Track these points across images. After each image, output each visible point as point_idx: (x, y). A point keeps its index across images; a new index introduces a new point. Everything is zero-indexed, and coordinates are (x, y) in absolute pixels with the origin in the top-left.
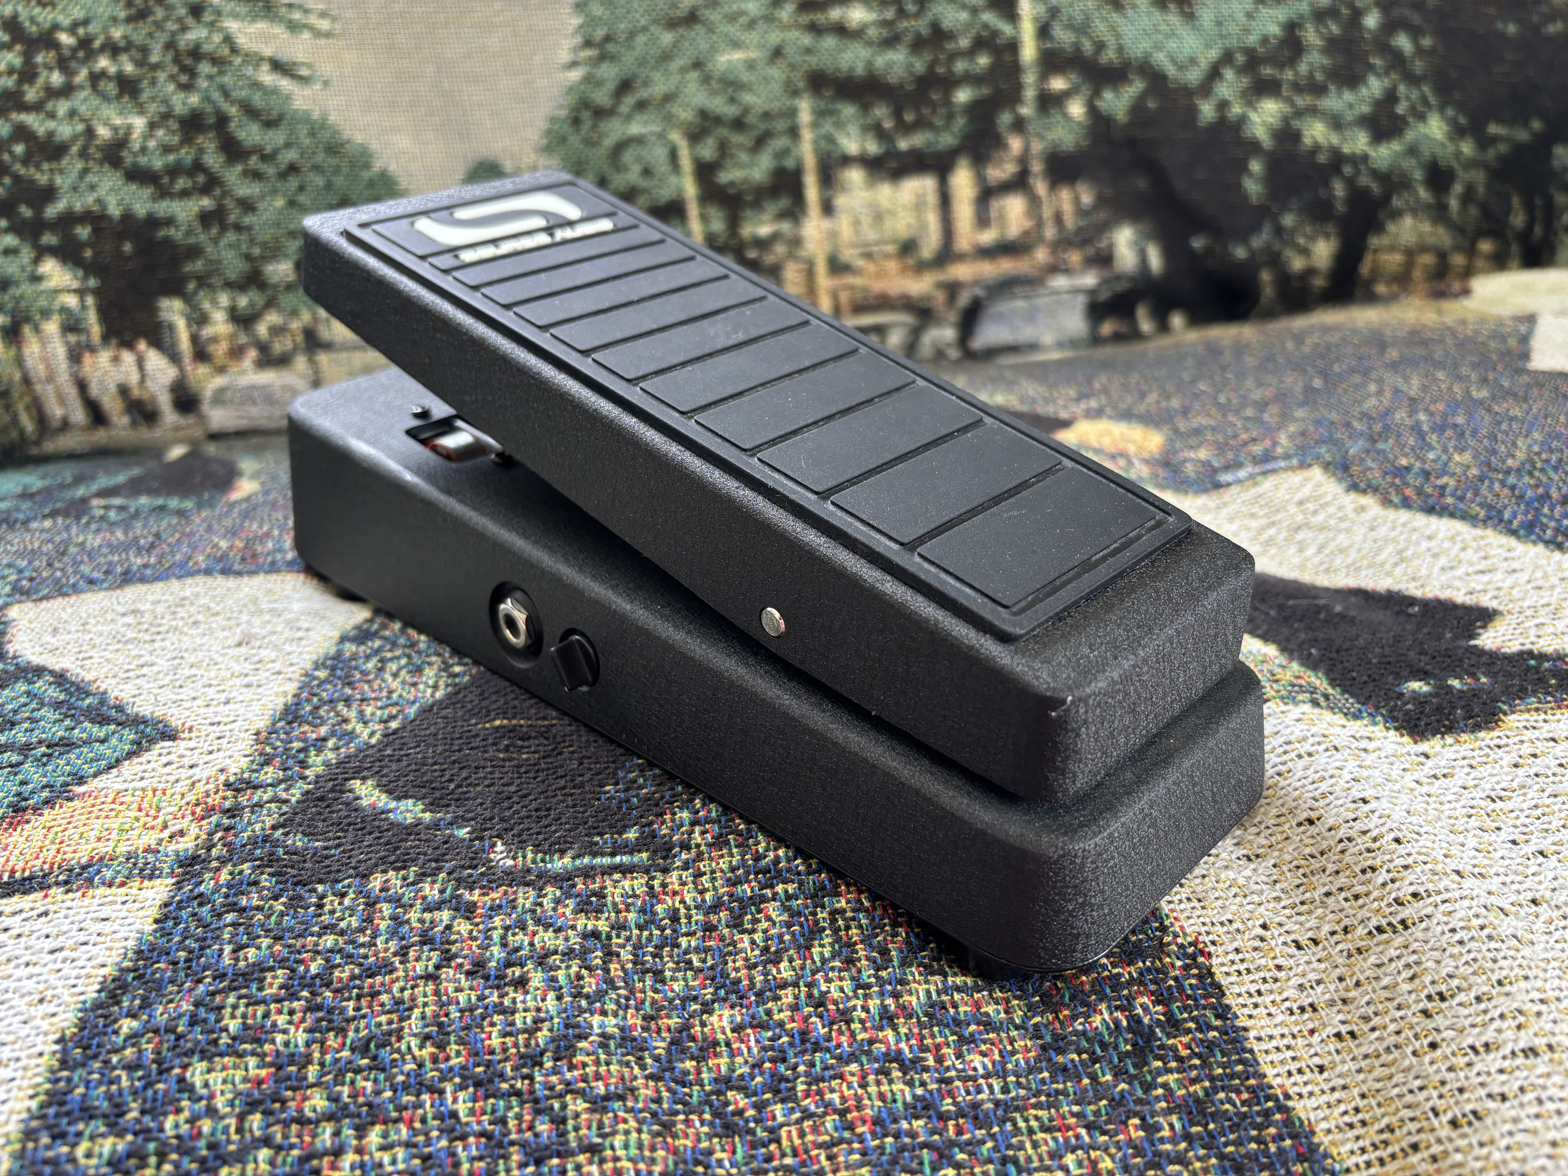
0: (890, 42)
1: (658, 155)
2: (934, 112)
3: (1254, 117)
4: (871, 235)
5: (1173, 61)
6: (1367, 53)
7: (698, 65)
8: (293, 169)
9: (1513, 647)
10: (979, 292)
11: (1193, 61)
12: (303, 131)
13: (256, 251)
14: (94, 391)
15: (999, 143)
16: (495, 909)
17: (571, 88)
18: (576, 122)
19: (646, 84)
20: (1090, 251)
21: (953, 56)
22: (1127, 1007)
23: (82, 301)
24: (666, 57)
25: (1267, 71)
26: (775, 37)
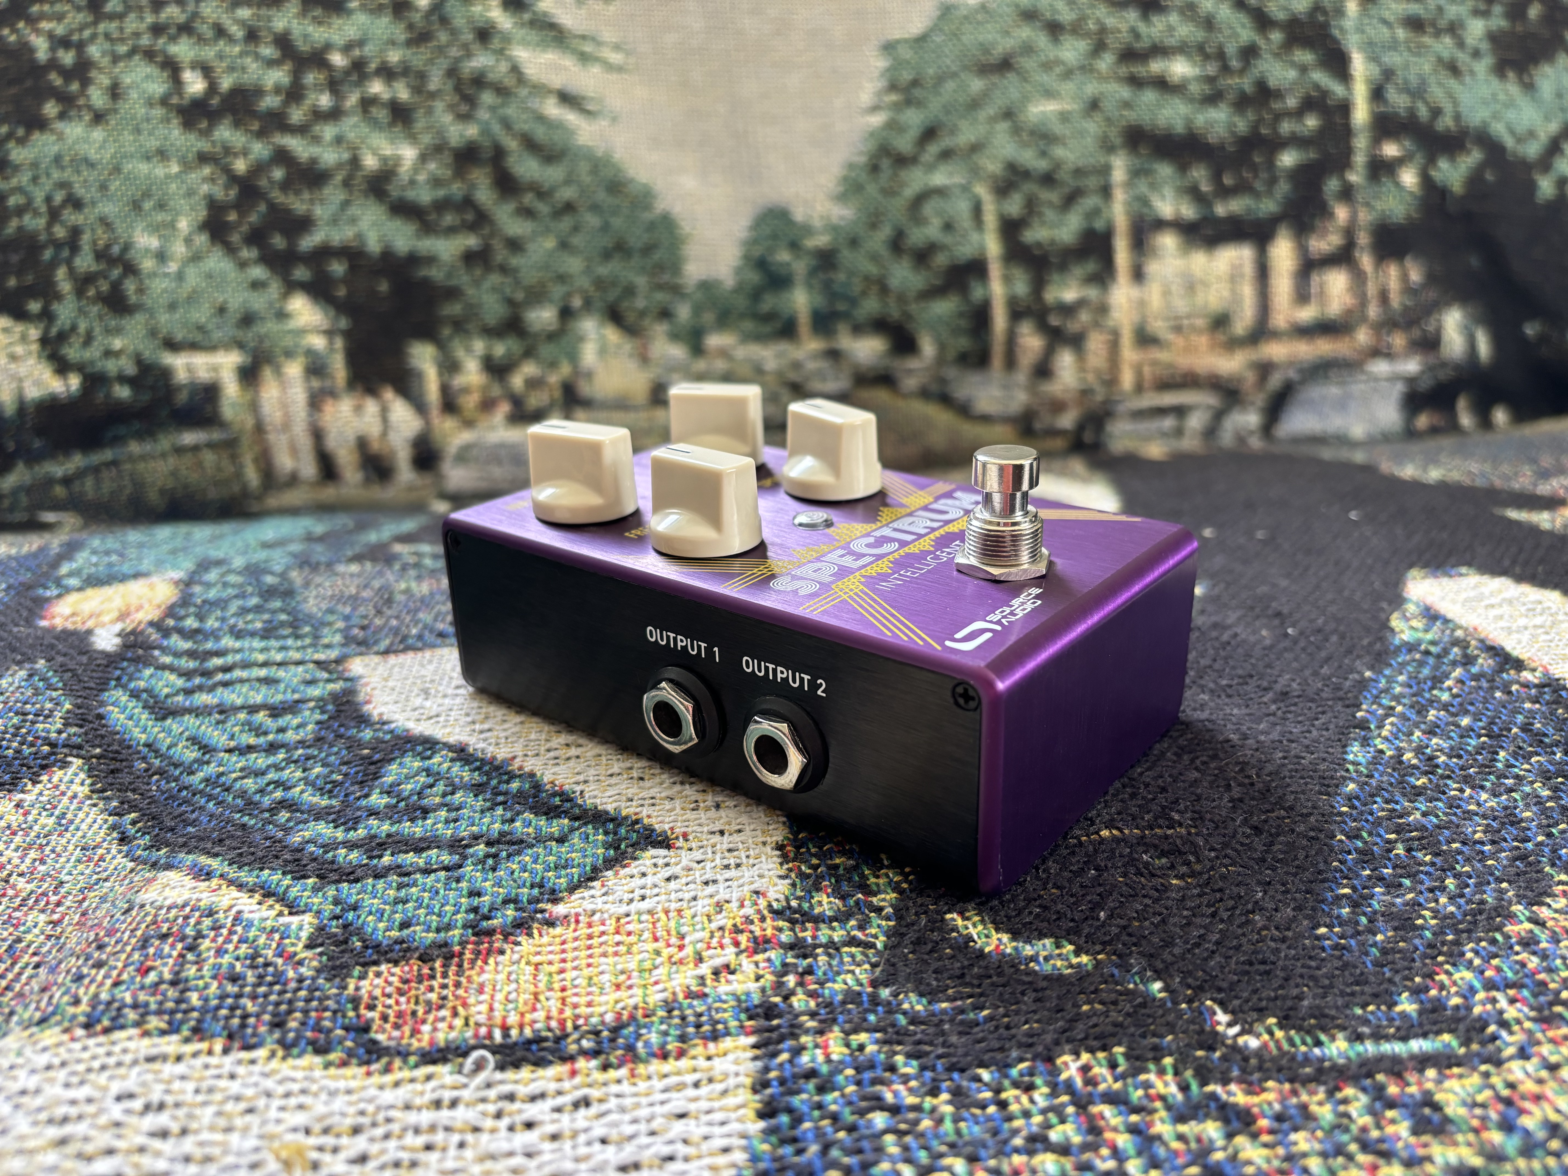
0: (1213, 99)
1: (961, 207)
2: (1256, 176)
4: (1181, 305)
5: (1512, 132)
7: (1008, 114)
8: (569, 208)
10: (1292, 374)
11: (1531, 134)
12: (584, 168)
13: (520, 296)
14: (332, 443)
15: (1325, 212)
16: (1283, 1121)
17: (872, 134)
18: (875, 169)
19: (953, 131)
20: (1416, 333)
21: (1278, 117)
23: (331, 343)
24: (974, 104)
26: (1091, 88)
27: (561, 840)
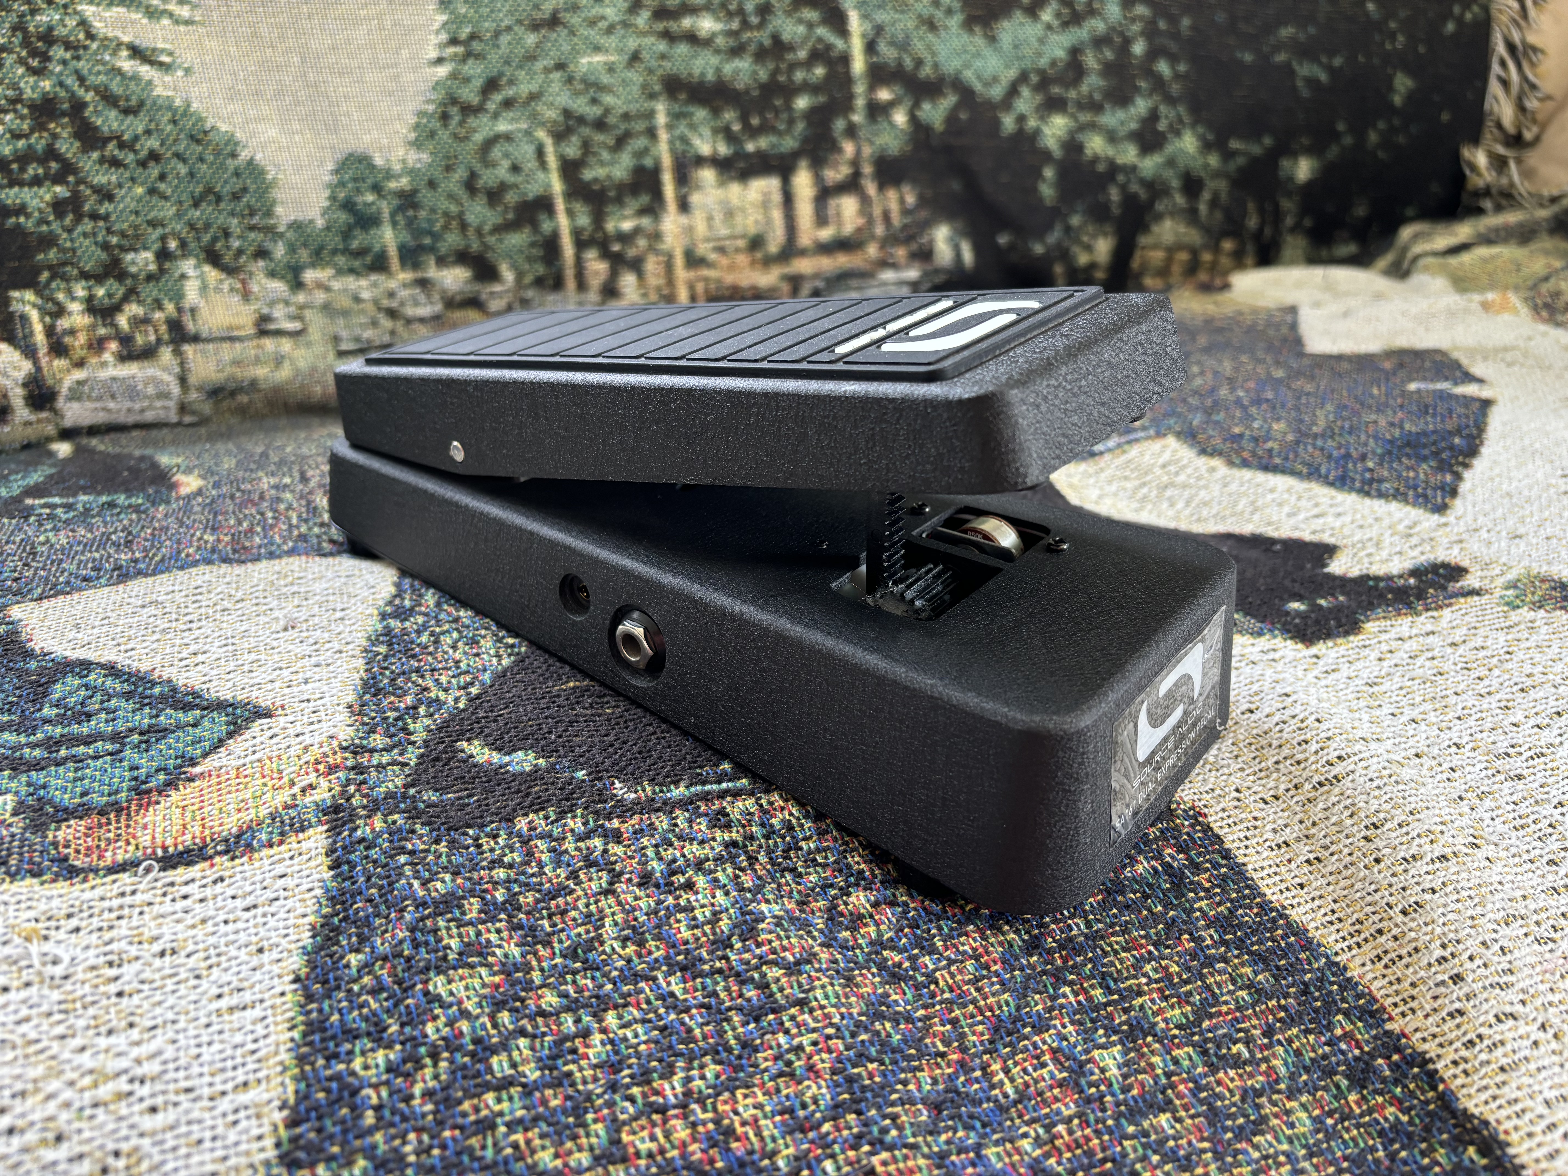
0: (736, 51)
1: (526, 151)
2: (777, 117)
3: (1047, 131)
4: (723, 230)
5: (979, 78)
6: (1134, 77)
7: (560, 66)
8: (154, 156)
9: (1355, 572)
10: (818, 283)
11: (995, 79)
12: (164, 117)
13: (114, 240)
15: (836, 148)
16: (638, 833)
17: (437, 84)
18: (445, 117)
19: (511, 82)
20: (914, 247)
21: (793, 66)
22: (1159, 857)
24: (531, 57)
25: (1056, 90)
26: (632, 42)
27: (195, 725)
